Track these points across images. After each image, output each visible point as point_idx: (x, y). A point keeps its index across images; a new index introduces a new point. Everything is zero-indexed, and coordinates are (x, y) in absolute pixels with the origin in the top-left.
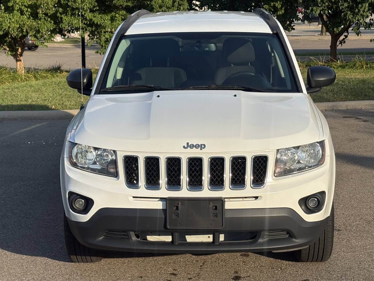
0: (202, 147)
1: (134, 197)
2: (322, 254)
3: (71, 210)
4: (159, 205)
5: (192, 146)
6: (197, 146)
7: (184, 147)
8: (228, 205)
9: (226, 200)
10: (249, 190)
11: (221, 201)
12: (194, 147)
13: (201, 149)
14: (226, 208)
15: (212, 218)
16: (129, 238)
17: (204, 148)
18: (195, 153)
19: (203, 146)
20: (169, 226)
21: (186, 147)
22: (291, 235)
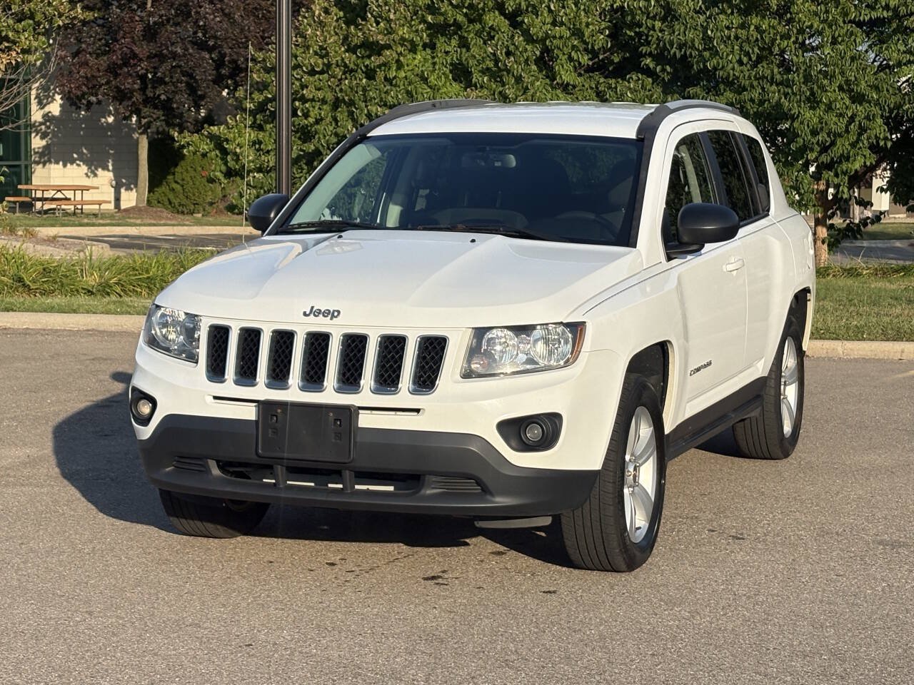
0: (333, 314)
1: (215, 398)
4: (249, 413)
5: (317, 313)
6: (326, 313)
7: (305, 314)
8: (366, 421)
9: (360, 411)
10: (404, 394)
11: (349, 413)
12: (319, 313)
13: (331, 319)
14: (360, 426)
15: (333, 440)
17: (336, 317)
18: (320, 325)
19: (336, 314)
20: (262, 450)
21: (308, 313)
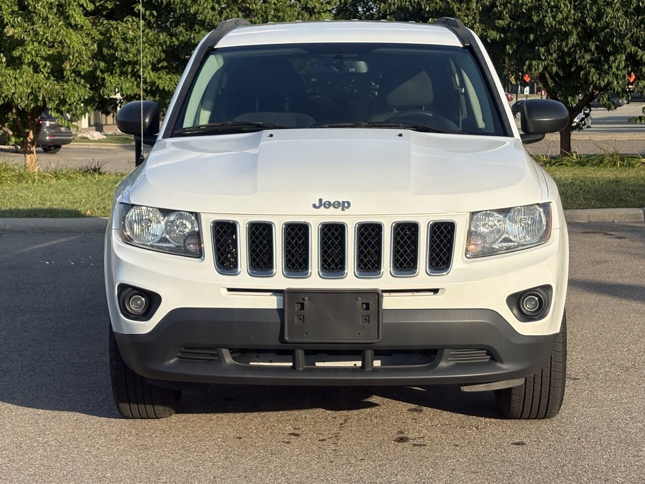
0: (345, 205)
1: (230, 290)
2: (546, 403)
3: (121, 315)
4: (271, 303)
5: (328, 205)
6: (337, 205)
7: (314, 206)
8: (389, 303)
9: (384, 294)
10: (422, 277)
11: (377, 295)
12: (330, 206)
13: (343, 210)
14: (384, 308)
15: (361, 323)
16: (221, 359)
17: (347, 208)
18: (333, 216)
19: (346, 205)
20: (288, 337)
21: (317, 205)
22: (494, 356)
